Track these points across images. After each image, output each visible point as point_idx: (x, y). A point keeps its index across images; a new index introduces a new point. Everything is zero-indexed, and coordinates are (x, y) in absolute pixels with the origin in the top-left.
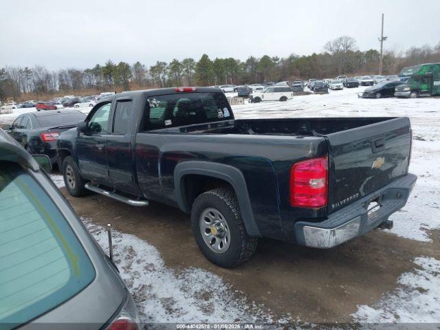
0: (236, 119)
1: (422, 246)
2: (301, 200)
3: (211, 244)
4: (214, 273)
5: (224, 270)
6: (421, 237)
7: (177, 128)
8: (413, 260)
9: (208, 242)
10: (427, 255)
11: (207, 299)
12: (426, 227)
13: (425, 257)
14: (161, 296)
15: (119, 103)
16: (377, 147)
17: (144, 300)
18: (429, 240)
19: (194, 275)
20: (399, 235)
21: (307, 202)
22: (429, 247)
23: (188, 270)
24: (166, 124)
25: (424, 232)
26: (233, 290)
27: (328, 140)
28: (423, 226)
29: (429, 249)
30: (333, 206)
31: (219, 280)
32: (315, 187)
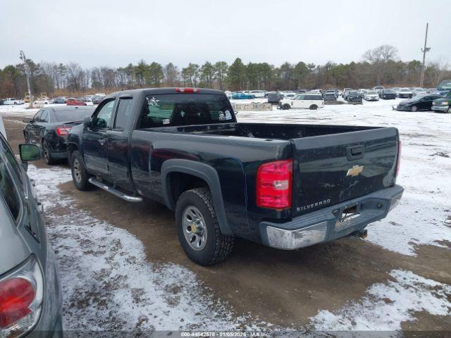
0: (238, 122)
1: (404, 260)
2: (266, 201)
3: (191, 242)
4: (190, 269)
5: (200, 268)
6: (407, 251)
7: (175, 128)
8: (389, 272)
9: (188, 240)
10: (406, 268)
11: (175, 293)
12: (416, 242)
13: (403, 270)
14: (133, 286)
15: (122, 100)
16: (353, 155)
17: (116, 289)
18: (414, 254)
19: (170, 270)
20: (385, 247)
21: (271, 203)
22: (412, 261)
23: (166, 265)
24: (164, 123)
25: (411, 247)
26: (203, 286)
27: (294, 145)
28: (413, 241)
29: (409, 263)
30: (298, 209)
31: (192, 276)
32: (279, 189)
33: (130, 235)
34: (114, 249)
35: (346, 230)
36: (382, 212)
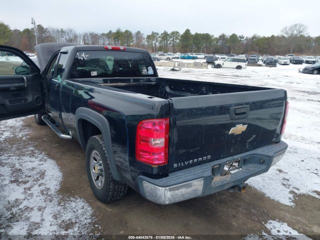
0: (159, 77)
1: (282, 210)
2: (145, 157)
3: (96, 180)
4: (91, 205)
5: (99, 204)
6: (284, 198)
7: (101, 79)
8: (266, 223)
9: (94, 178)
10: (282, 220)
12: (297, 191)
13: (279, 222)
14: (33, 220)
16: (236, 114)
17: (17, 221)
18: (292, 204)
19: (73, 204)
20: (268, 195)
22: (288, 212)
23: (72, 199)
24: (92, 75)
25: (291, 196)
26: (94, 224)
28: (294, 190)
29: (287, 214)
30: (175, 165)
31: (89, 210)
32: (157, 146)
33: (56, 167)
34: (37, 180)
35: (224, 185)
36: (264, 167)
